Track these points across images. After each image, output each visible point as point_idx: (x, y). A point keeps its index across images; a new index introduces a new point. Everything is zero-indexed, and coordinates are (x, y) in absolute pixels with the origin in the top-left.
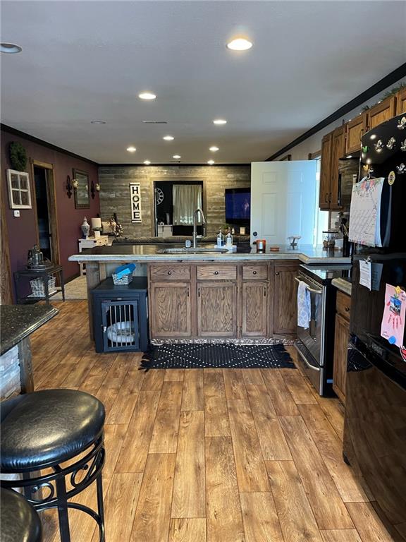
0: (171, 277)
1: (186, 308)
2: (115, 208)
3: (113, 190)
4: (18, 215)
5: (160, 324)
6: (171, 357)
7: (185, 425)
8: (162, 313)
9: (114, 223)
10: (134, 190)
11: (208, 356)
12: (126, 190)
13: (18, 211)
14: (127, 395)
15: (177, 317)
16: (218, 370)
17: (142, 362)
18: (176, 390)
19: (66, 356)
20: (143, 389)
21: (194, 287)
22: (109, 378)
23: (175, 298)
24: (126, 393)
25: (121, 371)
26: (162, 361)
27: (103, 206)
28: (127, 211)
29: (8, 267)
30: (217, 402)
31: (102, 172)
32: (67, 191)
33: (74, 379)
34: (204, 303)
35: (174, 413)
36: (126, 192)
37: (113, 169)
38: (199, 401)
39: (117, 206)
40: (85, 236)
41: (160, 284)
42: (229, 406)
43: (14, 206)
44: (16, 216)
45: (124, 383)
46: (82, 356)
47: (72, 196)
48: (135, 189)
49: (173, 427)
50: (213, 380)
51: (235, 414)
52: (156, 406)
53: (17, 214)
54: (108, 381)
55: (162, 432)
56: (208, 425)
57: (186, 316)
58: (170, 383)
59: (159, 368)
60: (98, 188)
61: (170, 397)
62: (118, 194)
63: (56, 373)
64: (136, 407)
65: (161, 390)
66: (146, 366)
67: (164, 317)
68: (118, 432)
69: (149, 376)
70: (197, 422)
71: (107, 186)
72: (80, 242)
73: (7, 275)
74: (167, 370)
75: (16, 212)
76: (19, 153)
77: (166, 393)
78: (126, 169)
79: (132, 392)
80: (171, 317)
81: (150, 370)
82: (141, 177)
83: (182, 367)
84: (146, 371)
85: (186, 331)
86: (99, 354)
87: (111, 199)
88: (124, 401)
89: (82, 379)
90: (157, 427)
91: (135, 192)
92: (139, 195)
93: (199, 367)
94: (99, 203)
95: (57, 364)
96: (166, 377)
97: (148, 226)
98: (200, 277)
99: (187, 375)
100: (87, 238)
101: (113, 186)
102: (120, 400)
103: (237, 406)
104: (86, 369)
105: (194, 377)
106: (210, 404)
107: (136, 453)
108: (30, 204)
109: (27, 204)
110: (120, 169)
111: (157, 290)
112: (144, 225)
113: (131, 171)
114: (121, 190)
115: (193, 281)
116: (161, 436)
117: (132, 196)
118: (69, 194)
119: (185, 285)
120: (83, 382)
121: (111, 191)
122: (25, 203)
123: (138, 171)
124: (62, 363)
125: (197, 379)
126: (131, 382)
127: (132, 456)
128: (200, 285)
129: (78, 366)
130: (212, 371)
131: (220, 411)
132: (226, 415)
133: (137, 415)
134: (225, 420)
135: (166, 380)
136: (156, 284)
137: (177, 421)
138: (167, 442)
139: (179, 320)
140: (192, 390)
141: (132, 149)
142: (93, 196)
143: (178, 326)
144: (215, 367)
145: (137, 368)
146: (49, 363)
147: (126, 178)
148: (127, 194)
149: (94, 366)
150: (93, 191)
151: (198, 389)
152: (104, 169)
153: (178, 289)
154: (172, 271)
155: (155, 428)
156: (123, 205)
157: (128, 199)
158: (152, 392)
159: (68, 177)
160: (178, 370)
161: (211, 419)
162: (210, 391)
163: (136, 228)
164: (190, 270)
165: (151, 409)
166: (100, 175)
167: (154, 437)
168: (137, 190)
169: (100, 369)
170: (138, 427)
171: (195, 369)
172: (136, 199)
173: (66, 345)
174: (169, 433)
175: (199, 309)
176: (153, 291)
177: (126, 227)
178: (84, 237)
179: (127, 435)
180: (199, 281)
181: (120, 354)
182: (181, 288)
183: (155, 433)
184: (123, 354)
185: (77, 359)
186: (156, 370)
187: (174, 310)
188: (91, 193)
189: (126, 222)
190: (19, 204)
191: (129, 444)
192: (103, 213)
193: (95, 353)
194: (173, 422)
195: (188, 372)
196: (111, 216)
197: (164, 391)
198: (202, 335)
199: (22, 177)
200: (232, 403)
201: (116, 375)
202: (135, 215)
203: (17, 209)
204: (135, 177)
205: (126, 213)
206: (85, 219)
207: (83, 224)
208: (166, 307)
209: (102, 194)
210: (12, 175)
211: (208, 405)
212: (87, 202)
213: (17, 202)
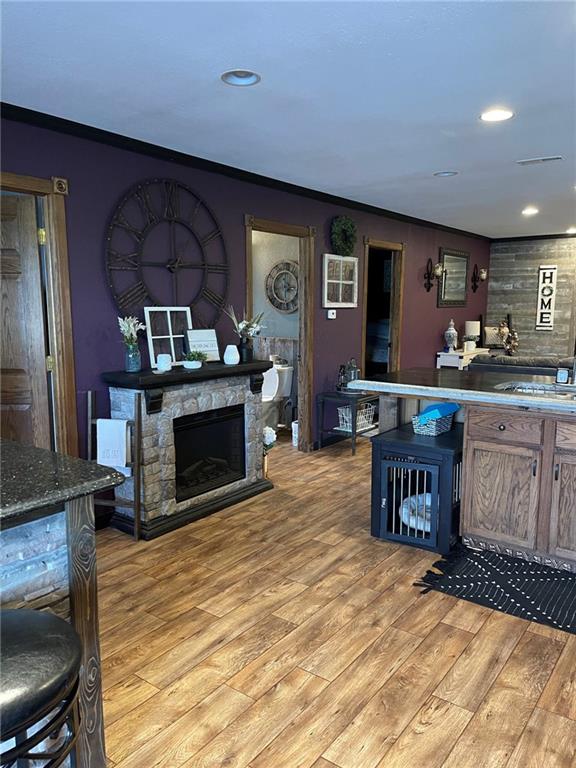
0: (505, 435)
1: (528, 496)
2: (511, 306)
3: (511, 278)
4: (334, 317)
5: (479, 514)
6: (483, 580)
7: (420, 729)
8: (484, 496)
9: (506, 330)
10: (545, 278)
11: (555, 599)
12: (532, 277)
13: (335, 311)
14: (366, 626)
15: (511, 509)
16: (560, 635)
17: (429, 572)
18: (451, 646)
19: (328, 529)
20: (396, 625)
21: (547, 460)
22: (361, 584)
23: (509, 473)
24: (366, 621)
25: (385, 579)
26: (462, 581)
27: (492, 303)
28: (529, 311)
29: (309, 386)
30: (514, 703)
31: (497, 251)
32: (426, 281)
33: (312, 570)
34: (566, 494)
35: (417, 693)
36: (532, 281)
37: (514, 245)
38: (479, 687)
39: (514, 303)
40: (448, 349)
41: (484, 445)
42: (531, 723)
43: (327, 304)
44: (330, 317)
45: (375, 601)
46: (348, 535)
47: (434, 289)
48: (548, 275)
49: (395, 723)
50: (537, 653)
51: (532, 746)
52: (396, 665)
53: (332, 315)
54: (355, 591)
55: (373, 723)
56: (460, 749)
57: (526, 512)
58: (450, 628)
59: (450, 592)
60: (484, 275)
61: (430, 659)
62: (518, 285)
63: (296, 553)
64: (364, 654)
65: (426, 637)
66: (430, 582)
67: (487, 504)
68: (305, 690)
69: (423, 604)
70: (445, 733)
71: (502, 272)
72: (439, 356)
73: (307, 396)
74: (461, 603)
75: (330, 312)
76: (344, 231)
77: (429, 647)
78: (536, 245)
79: (375, 623)
80: (499, 506)
81: (433, 591)
82: (560, 256)
83: (490, 605)
84: (424, 592)
85: (525, 537)
86: (374, 539)
87: (505, 292)
88: (355, 634)
89: (322, 575)
90: (370, 709)
91: (547, 281)
92: (554, 286)
93: (523, 616)
94: (486, 298)
95: (307, 539)
96: (450, 615)
97: (564, 336)
98: (560, 443)
99: (492, 625)
100: (451, 351)
101: (512, 272)
102: (350, 630)
103: (548, 731)
104: (340, 559)
105: (502, 632)
106: (497, 704)
107: (303, 746)
108: (356, 300)
109: (351, 301)
110: (526, 245)
111: (477, 453)
112: (557, 335)
113: (544, 247)
114: (524, 278)
115: (548, 450)
116: (365, 731)
117: (541, 286)
118: (428, 287)
119: (530, 453)
120: (321, 580)
121: (507, 279)
122: (348, 298)
123: (556, 247)
124: (316, 539)
125: (504, 641)
126: (388, 603)
127: (296, 747)
128: (560, 459)
129: (334, 549)
130: (545, 631)
131: (506, 727)
132: (514, 740)
133: (354, 670)
134: (501, 753)
135: (447, 621)
136: (477, 444)
137: (409, 714)
138: (366, 748)
139: (515, 516)
140: (480, 658)
141: (530, 211)
142: (475, 288)
143: (510, 526)
144: (556, 627)
145: (411, 582)
146: (301, 534)
147: (534, 259)
148: (532, 284)
149: (354, 558)
150: (474, 281)
151: (494, 661)
152: (500, 246)
153: (516, 458)
154: (507, 425)
155: (364, 711)
156: (523, 302)
157: (533, 292)
158: (408, 636)
159: (430, 260)
160: (479, 608)
161: (477, 738)
162: (514, 677)
163: (542, 339)
164: (543, 426)
165: (384, 668)
166: (492, 256)
167: (351, 729)
168: (551, 278)
169: (358, 565)
170: (340, 695)
171: (513, 618)
172: (547, 292)
173: (341, 512)
174: (381, 731)
175: (555, 505)
176: (470, 454)
177: (525, 337)
178: (446, 349)
179: (315, 702)
180: (560, 451)
181: (404, 547)
182: (522, 458)
183: (358, 721)
184: (408, 548)
185: (338, 538)
186: (441, 595)
187: (505, 495)
188: (471, 284)
189: (526, 328)
190: (337, 301)
191: (306, 721)
192: (491, 313)
193: (368, 535)
194: (403, 712)
195: (497, 618)
196: (502, 319)
197: (428, 641)
198: (557, 553)
199: (346, 264)
200: (543, 720)
201: (373, 583)
202: (542, 318)
203: (332, 308)
204: (550, 257)
205: (526, 315)
206: (452, 323)
207: (447, 330)
208: (492, 486)
209: (493, 284)
210: (331, 261)
211: (491, 703)
212: (461, 297)
213: (333, 298)
